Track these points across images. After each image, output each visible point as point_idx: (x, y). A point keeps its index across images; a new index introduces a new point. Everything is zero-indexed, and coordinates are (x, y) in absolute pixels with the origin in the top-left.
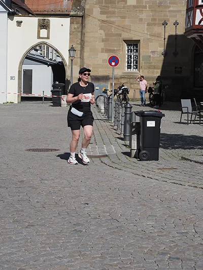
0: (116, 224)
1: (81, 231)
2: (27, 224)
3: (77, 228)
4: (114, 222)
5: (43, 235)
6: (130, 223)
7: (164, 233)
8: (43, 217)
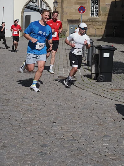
1: (46, 153)
2: (1, 144)
4: (75, 143)
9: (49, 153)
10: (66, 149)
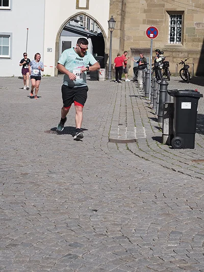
0: (126, 245)
1: (76, 257)
2: (8, 242)
3: (73, 251)
4: (123, 242)
5: (23, 261)
6: (144, 245)
7: (189, 264)
8: (34, 231)
9: (81, 256)
10: (108, 251)
